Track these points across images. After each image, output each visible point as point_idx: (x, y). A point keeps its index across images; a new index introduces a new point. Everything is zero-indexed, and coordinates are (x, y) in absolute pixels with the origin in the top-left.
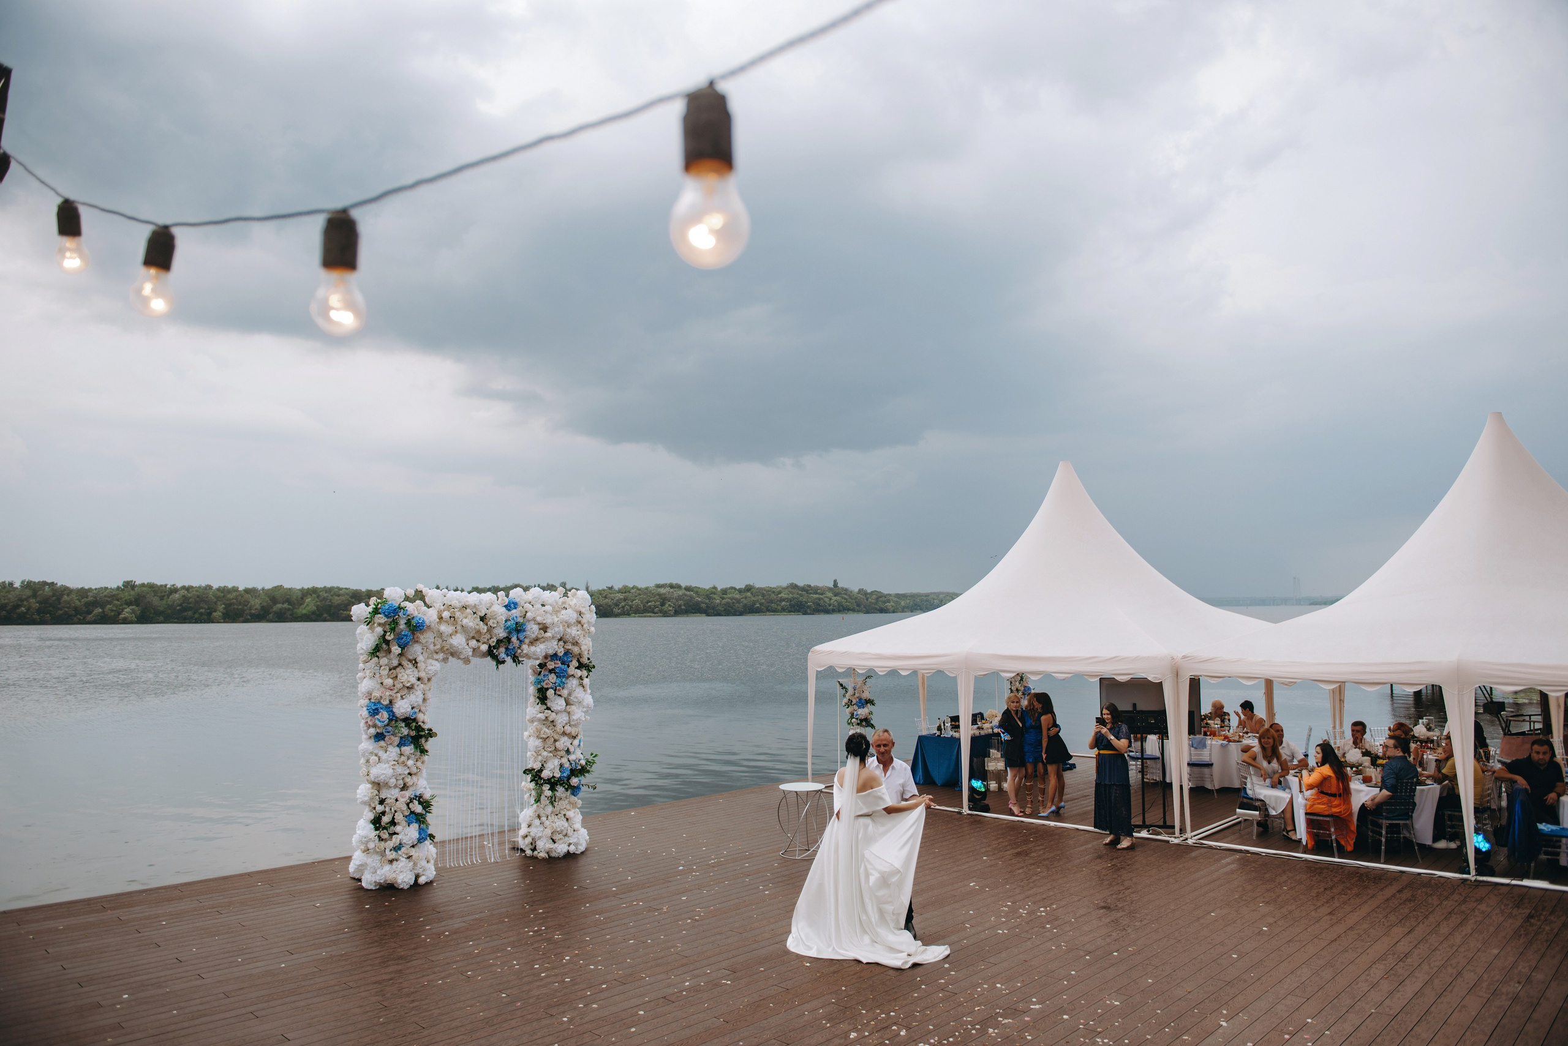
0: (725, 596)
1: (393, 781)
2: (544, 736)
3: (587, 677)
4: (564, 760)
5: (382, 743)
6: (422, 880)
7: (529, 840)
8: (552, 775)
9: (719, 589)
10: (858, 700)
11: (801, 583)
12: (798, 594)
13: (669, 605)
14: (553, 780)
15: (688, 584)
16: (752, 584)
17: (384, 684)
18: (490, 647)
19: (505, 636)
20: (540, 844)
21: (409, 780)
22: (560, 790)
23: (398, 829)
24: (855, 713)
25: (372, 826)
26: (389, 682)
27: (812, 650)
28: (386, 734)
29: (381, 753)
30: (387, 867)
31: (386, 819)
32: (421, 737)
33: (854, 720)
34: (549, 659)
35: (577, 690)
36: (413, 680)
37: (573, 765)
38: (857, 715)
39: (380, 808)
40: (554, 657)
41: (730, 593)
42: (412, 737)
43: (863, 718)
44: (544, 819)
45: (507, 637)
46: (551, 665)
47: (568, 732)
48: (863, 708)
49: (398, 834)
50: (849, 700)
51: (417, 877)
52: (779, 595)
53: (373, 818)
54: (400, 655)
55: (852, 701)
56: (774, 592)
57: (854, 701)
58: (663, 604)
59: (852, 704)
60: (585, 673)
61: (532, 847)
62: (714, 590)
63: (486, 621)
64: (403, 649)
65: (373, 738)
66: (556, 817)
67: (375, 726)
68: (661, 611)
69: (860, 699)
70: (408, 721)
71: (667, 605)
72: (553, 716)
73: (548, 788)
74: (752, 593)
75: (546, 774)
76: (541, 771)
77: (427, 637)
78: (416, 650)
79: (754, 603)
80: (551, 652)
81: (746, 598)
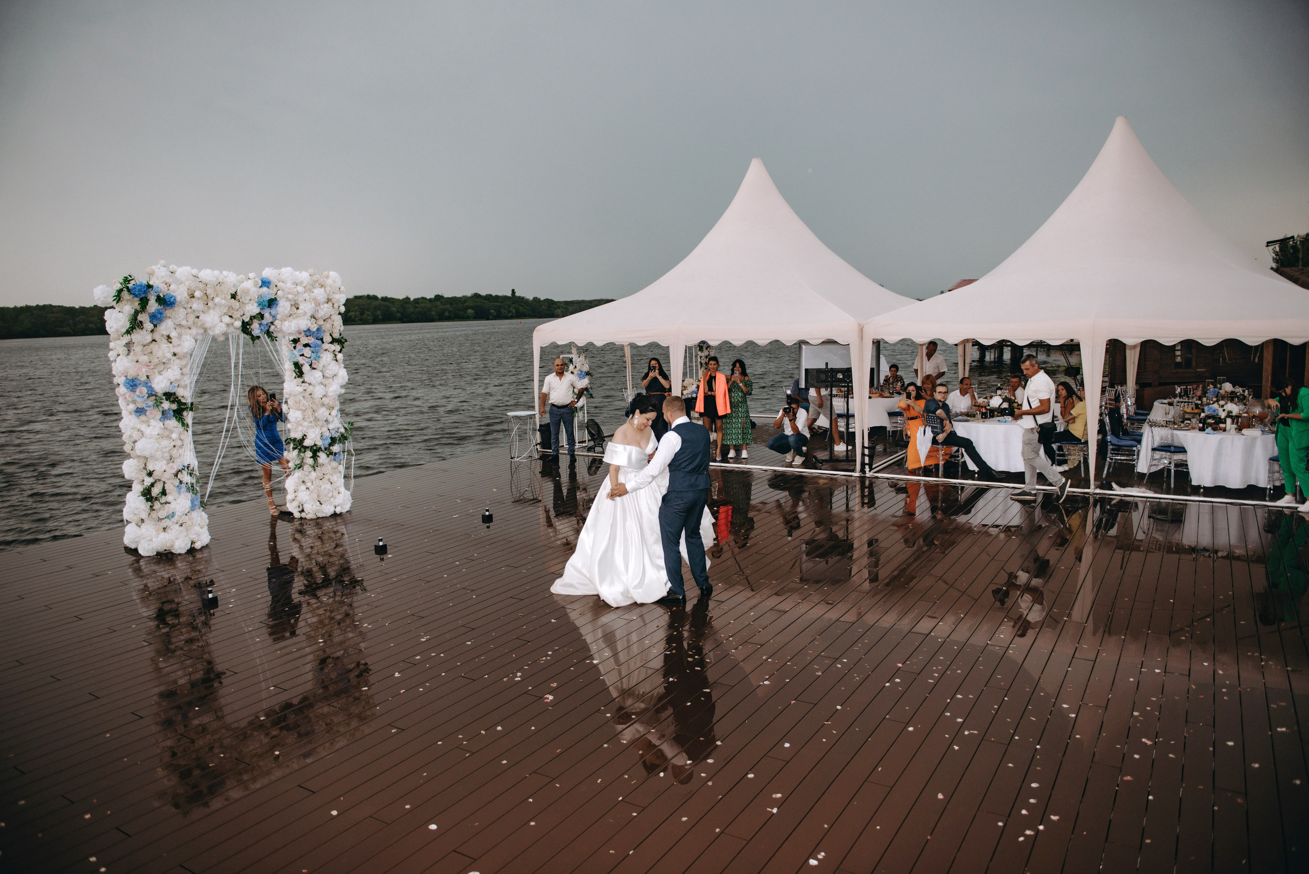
0: (417, 305)
1: (159, 454)
2: (303, 408)
3: (340, 352)
4: (325, 429)
5: (143, 418)
6: (198, 545)
7: (296, 504)
8: (313, 444)
9: (412, 300)
11: (483, 293)
12: (481, 302)
13: (368, 315)
14: (315, 448)
15: (384, 295)
16: (440, 294)
17: (140, 361)
18: (243, 322)
19: (258, 312)
20: (307, 508)
21: (175, 452)
22: (322, 457)
23: (169, 498)
25: (143, 498)
26: (144, 359)
27: (536, 329)
28: (146, 408)
29: (143, 427)
30: (163, 535)
31: (156, 491)
32: (183, 410)
34: (303, 334)
35: (332, 364)
36: (169, 355)
37: (333, 432)
39: (148, 481)
40: (308, 332)
41: (422, 303)
42: (174, 411)
44: (309, 484)
45: (260, 313)
46: (304, 340)
47: (326, 403)
49: (170, 503)
51: (193, 543)
52: (465, 304)
53: (142, 490)
54: (152, 331)
56: (460, 301)
58: (362, 314)
60: (338, 348)
61: (300, 509)
62: (407, 300)
63: (238, 297)
64: (155, 326)
65: (133, 413)
66: (321, 481)
67: (134, 402)
68: (360, 320)
70: (169, 396)
71: (366, 315)
72: (310, 389)
73: (309, 456)
74: (441, 302)
75: (307, 443)
76: (303, 439)
77: (178, 315)
78: (166, 327)
79: (444, 311)
80: (304, 328)
81: (436, 307)
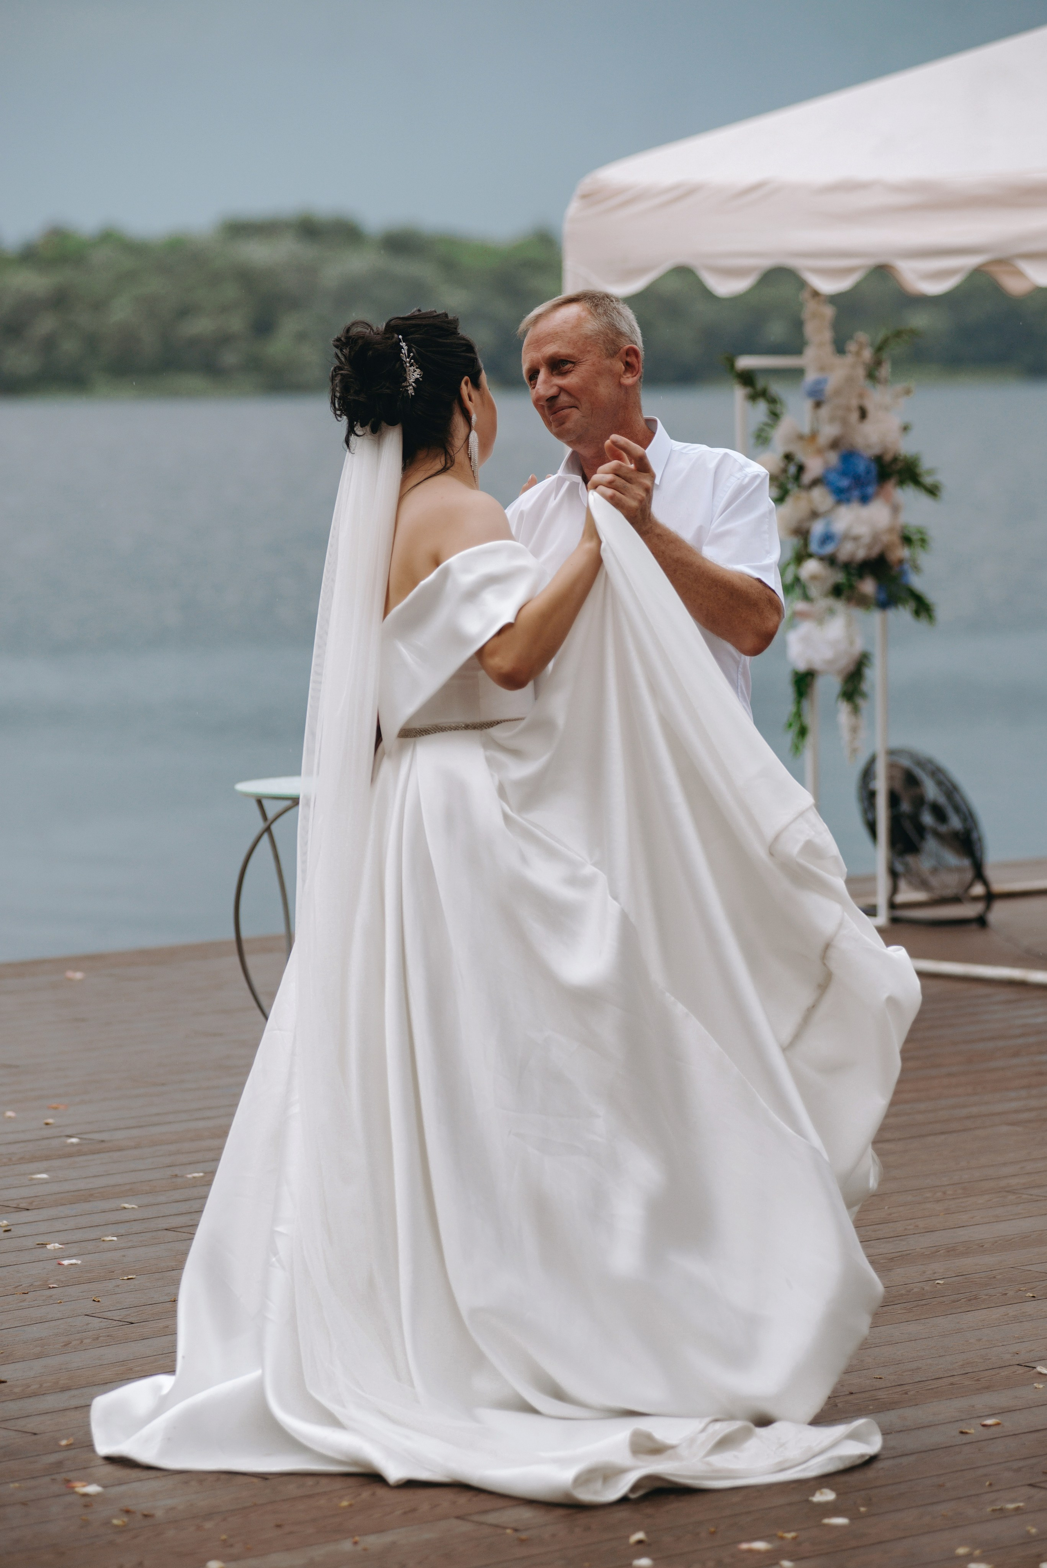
10: (833, 458)
24: (818, 528)
27: (587, 183)
33: (811, 567)
38: (827, 538)
43: (861, 554)
48: (865, 500)
50: (788, 457)
55: (801, 469)
57: (815, 467)
59: (807, 478)
69: (849, 456)
